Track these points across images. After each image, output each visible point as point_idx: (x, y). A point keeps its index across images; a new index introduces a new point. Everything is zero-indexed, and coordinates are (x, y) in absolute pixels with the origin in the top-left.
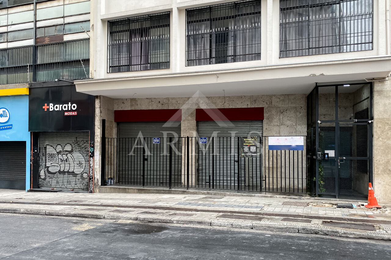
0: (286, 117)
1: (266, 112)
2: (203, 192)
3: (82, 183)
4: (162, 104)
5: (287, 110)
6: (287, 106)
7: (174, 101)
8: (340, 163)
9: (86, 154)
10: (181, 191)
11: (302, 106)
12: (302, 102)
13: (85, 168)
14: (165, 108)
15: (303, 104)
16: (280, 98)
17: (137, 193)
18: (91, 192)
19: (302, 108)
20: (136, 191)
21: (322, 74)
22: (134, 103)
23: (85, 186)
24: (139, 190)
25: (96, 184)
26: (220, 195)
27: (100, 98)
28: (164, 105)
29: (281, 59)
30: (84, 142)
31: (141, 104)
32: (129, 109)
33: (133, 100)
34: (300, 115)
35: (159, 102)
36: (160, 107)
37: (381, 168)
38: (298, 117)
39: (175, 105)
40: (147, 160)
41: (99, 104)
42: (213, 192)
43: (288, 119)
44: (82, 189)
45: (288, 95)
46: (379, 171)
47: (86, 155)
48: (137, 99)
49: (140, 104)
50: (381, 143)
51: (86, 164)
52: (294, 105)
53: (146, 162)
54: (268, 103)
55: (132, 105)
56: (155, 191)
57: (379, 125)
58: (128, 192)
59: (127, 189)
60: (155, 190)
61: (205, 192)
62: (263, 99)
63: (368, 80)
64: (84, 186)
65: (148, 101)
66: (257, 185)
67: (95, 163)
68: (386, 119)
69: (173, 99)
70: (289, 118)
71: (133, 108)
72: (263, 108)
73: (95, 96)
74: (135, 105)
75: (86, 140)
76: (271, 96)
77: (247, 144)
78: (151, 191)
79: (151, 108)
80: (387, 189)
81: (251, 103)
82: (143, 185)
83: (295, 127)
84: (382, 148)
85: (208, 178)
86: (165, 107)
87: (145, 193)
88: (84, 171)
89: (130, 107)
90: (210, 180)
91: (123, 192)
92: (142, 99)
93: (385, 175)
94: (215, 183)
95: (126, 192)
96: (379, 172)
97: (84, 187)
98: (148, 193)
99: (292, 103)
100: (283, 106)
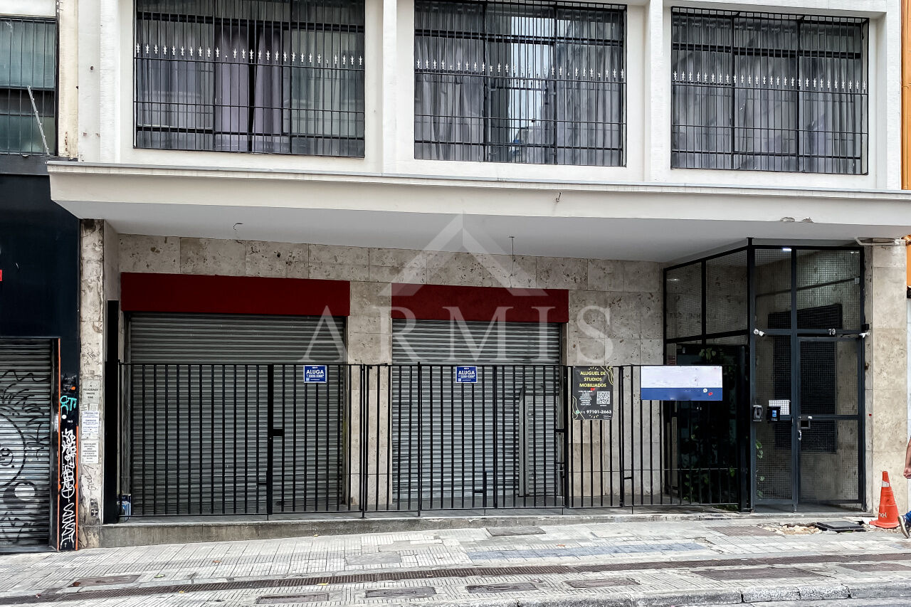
0: (619, 318)
1: (574, 302)
2: (470, 521)
3: (12, 518)
4: (289, 263)
5: (620, 300)
6: (621, 290)
7: (325, 256)
8: (802, 430)
9: (29, 419)
10: (404, 521)
11: (653, 291)
12: (652, 282)
13: (22, 467)
14: (298, 276)
15: (654, 286)
16: (604, 269)
17: (252, 537)
18: (69, 547)
19: (652, 296)
20: (246, 531)
21: (808, 221)
22: (191, 254)
23: (27, 529)
24: (257, 527)
25: (89, 518)
26: (520, 523)
27: (102, 229)
28: (293, 265)
29: (676, 171)
30: (16, 376)
31: (217, 256)
32: (176, 270)
33: (190, 243)
34: (649, 313)
35: (279, 256)
36: (278, 271)
37: (885, 437)
38: (644, 319)
39: (328, 268)
40: (281, 433)
41: (97, 249)
42: (502, 518)
43: (622, 323)
44: (9, 539)
45: (623, 262)
46: (881, 445)
47: (28, 423)
48: (202, 242)
49: (214, 258)
50: (886, 383)
51: (25, 451)
52: (635, 289)
53: (277, 441)
54: (579, 281)
55: (185, 259)
56: (316, 528)
57: (882, 344)
58: (219, 538)
59: (213, 530)
60: (314, 524)
61: (475, 518)
62: (566, 269)
63: (862, 241)
64: (18, 530)
65: (242, 248)
66: (545, 492)
67: (83, 448)
68: (895, 330)
69: (323, 248)
70: (623, 320)
71: (189, 270)
72: (567, 291)
73: (81, 220)
74: (195, 260)
75: (26, 371)
76: (585, 262)
77: (589, 385)
78: (301, 529)
79: (249, 272)
80: (897, 484)
81: (539, 279)
82: (270, 512)
83: (638, 342)
84: (887, 395)
85: (479, 479)
86: (298, 273)
87: (280, 535)
88: (18, 477)
89: (177, 265)
90: (485, 484)
91: (196, 539)
92: (220, 242)
93: (892, 454)
94: (500, 493)
95: (209, 538)
96: (883, 447)
97: (20, 532)
98: (291, 535)
99: (630, 284)
100: (611, 289)
